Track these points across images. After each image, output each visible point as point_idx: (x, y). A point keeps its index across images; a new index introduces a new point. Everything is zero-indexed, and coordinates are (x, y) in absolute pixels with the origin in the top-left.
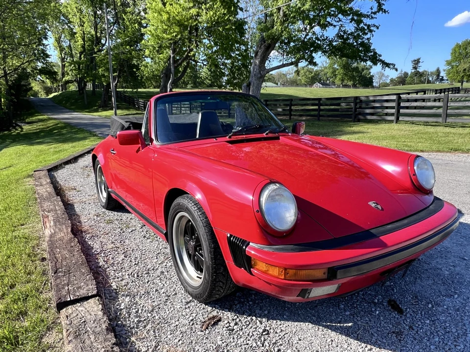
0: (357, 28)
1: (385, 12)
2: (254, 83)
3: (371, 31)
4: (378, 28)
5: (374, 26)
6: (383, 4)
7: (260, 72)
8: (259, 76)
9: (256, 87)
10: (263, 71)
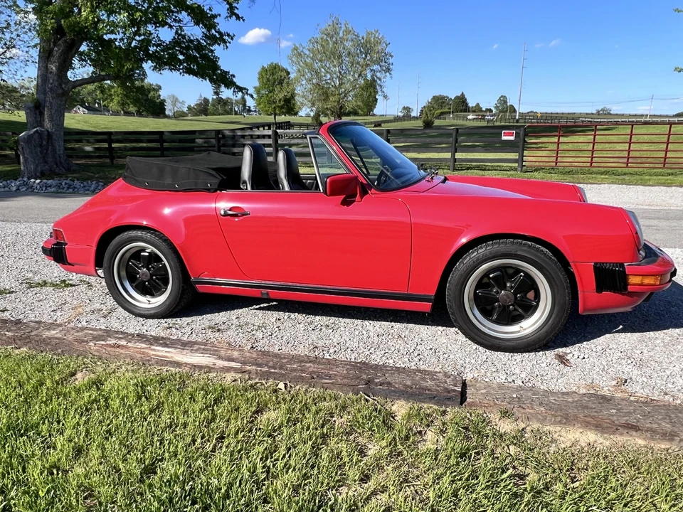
0: (206, 34)
1: (238, 17)
2: (51, 104)
3: (225, 42)
4: (232, 39)
5: (228, 35)
6: (236, 7)
7: (61, 85)
8: (60, 91)
9: (56, 110)
10: (65, 83)
